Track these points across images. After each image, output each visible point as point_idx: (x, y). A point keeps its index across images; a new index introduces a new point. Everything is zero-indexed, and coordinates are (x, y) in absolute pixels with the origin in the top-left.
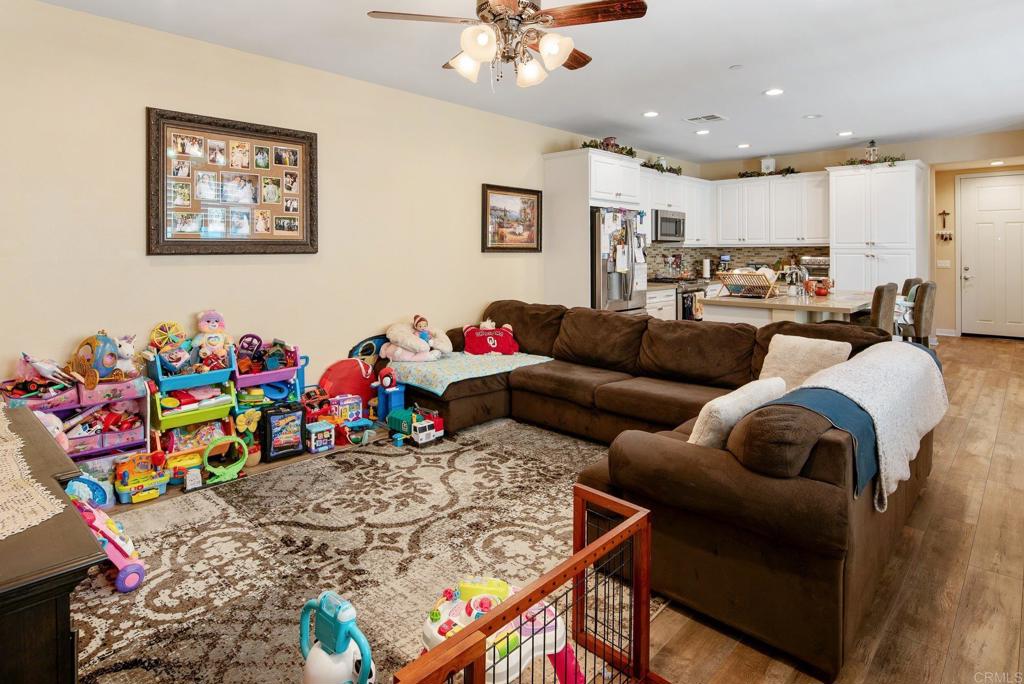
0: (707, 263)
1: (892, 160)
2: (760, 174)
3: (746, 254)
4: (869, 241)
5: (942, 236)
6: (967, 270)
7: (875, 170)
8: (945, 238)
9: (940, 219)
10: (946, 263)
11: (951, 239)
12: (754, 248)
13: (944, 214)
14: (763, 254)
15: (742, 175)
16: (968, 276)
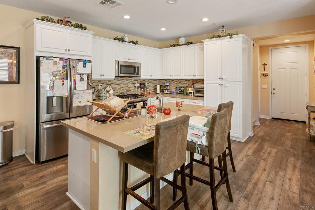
0: (158, 86)
1: (231, 35)
2: (178, 45)
3: (176, 82)
4: (221, 77)
5: (264, 74)
6: (274, 89)
7: (224, 41)
8: (265, 75)
9: (263, 67)
10: (265, 86)
11: (267, 76)
12: (179, 80)
13: (265, 64)
14: (182, 82)
15: (171, 46)
16: (274, 92)
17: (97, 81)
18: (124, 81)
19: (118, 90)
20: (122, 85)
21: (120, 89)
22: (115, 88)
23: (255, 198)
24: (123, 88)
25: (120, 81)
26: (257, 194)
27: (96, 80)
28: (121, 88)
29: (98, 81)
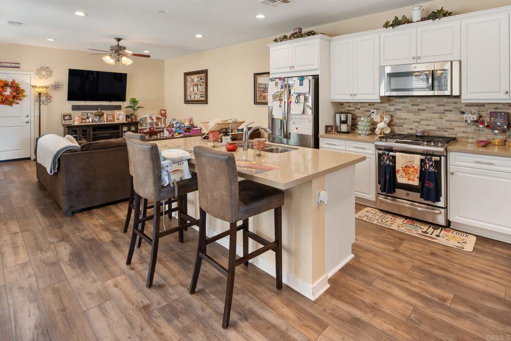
17: (367, 105)
18: (432, 105)
19: (412, 124)
20: (424, 115)
21: (420, 122)
22: (406, 119)
23: (138, 319)
24: (427, 120)
25: (418, 105)
26: (142, 329)
27: (364, 103)
28: (422, 120)
29: (369, 105)
